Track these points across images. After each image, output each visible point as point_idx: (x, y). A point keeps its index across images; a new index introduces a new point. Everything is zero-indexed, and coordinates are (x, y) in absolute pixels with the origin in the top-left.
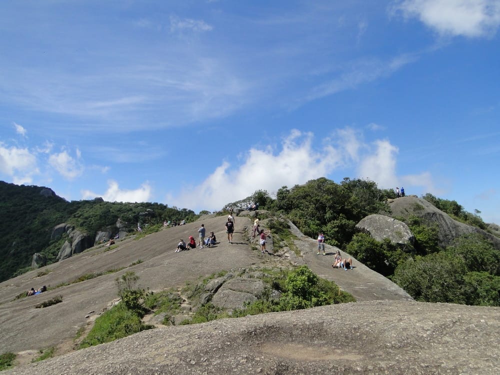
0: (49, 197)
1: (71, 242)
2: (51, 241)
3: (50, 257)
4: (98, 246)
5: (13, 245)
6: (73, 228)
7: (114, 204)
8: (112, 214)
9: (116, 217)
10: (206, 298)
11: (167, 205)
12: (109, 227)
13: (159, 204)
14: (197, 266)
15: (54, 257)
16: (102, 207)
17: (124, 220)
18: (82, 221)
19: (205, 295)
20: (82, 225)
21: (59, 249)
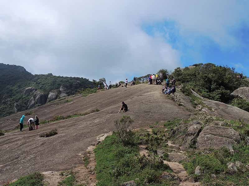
0: (23, 72)
1: (35, 97)
2: (24, 96)
3: (23, 105)
4: (59, 99)
5: (3, 97)
6: (36, 90)
7: (58, 77)
8: (58, 83)
9: (60, 85)
10: (192, 140)
11: (88, 79)
12: (56, 90)
13: (84, 78)
14: (148, 115)
15: (25, 105)
16: (52, 79)
17: (64, 87)
18: (41, 86)
19: (190, 138)
20: (41, 88)
21: (28, 101)
